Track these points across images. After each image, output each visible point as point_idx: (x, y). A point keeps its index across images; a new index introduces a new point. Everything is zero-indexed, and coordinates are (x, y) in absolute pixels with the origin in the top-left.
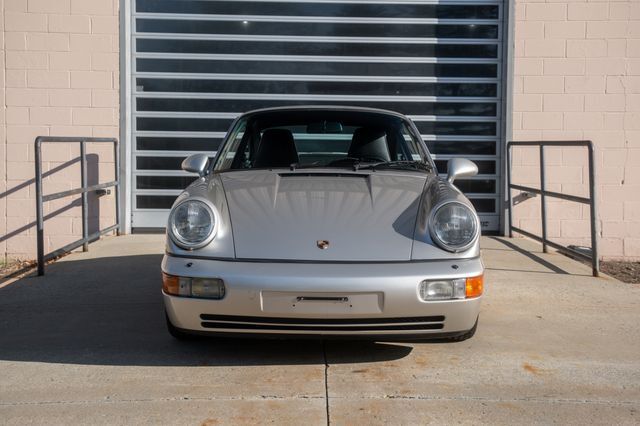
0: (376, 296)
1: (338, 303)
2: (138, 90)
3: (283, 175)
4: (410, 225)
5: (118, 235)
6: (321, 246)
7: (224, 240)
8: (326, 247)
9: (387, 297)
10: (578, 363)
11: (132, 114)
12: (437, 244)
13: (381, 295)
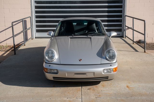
0: (93, 73)
1: (84, 75)
2: (35, 4)
3: (71, 38)
4: (101, 54)
5: (32, 39)
6: (80, 61)
7: (57, 59)
8: (81, 61)
9: (95, 73)
10: (139, 84)
11: (34, 10)
12: (107, 59)
13: (94, 73)
